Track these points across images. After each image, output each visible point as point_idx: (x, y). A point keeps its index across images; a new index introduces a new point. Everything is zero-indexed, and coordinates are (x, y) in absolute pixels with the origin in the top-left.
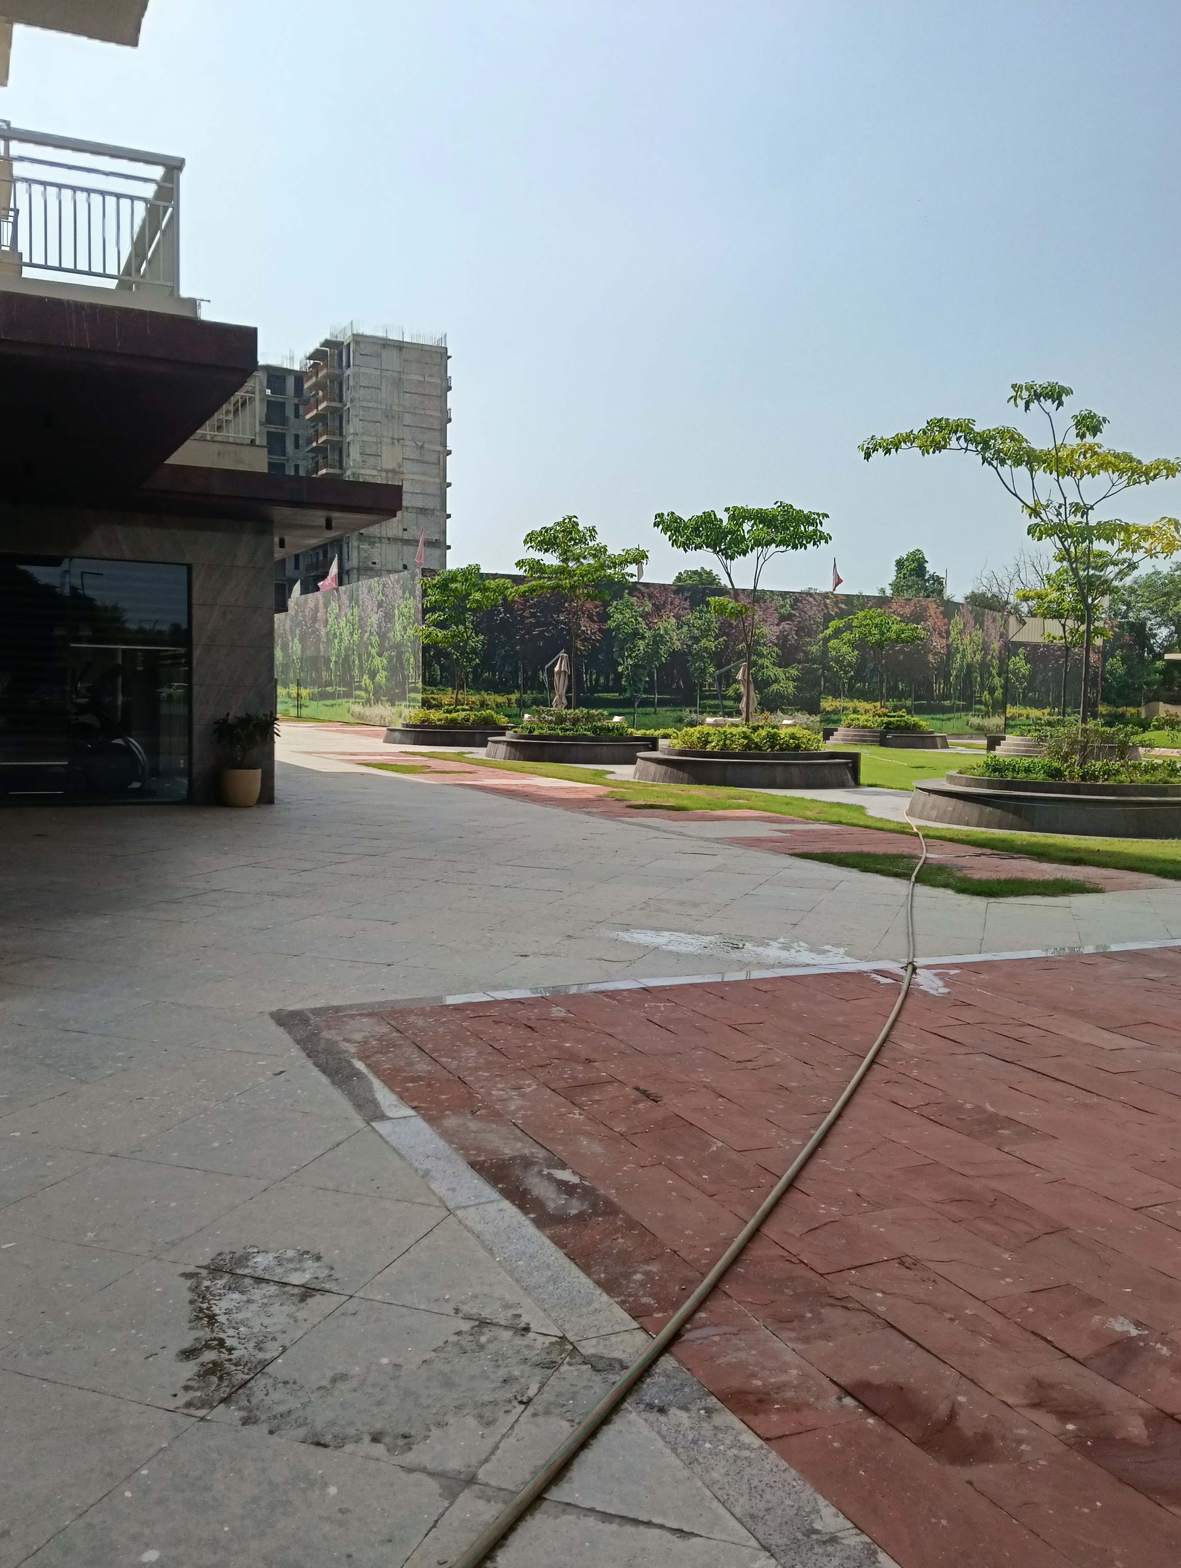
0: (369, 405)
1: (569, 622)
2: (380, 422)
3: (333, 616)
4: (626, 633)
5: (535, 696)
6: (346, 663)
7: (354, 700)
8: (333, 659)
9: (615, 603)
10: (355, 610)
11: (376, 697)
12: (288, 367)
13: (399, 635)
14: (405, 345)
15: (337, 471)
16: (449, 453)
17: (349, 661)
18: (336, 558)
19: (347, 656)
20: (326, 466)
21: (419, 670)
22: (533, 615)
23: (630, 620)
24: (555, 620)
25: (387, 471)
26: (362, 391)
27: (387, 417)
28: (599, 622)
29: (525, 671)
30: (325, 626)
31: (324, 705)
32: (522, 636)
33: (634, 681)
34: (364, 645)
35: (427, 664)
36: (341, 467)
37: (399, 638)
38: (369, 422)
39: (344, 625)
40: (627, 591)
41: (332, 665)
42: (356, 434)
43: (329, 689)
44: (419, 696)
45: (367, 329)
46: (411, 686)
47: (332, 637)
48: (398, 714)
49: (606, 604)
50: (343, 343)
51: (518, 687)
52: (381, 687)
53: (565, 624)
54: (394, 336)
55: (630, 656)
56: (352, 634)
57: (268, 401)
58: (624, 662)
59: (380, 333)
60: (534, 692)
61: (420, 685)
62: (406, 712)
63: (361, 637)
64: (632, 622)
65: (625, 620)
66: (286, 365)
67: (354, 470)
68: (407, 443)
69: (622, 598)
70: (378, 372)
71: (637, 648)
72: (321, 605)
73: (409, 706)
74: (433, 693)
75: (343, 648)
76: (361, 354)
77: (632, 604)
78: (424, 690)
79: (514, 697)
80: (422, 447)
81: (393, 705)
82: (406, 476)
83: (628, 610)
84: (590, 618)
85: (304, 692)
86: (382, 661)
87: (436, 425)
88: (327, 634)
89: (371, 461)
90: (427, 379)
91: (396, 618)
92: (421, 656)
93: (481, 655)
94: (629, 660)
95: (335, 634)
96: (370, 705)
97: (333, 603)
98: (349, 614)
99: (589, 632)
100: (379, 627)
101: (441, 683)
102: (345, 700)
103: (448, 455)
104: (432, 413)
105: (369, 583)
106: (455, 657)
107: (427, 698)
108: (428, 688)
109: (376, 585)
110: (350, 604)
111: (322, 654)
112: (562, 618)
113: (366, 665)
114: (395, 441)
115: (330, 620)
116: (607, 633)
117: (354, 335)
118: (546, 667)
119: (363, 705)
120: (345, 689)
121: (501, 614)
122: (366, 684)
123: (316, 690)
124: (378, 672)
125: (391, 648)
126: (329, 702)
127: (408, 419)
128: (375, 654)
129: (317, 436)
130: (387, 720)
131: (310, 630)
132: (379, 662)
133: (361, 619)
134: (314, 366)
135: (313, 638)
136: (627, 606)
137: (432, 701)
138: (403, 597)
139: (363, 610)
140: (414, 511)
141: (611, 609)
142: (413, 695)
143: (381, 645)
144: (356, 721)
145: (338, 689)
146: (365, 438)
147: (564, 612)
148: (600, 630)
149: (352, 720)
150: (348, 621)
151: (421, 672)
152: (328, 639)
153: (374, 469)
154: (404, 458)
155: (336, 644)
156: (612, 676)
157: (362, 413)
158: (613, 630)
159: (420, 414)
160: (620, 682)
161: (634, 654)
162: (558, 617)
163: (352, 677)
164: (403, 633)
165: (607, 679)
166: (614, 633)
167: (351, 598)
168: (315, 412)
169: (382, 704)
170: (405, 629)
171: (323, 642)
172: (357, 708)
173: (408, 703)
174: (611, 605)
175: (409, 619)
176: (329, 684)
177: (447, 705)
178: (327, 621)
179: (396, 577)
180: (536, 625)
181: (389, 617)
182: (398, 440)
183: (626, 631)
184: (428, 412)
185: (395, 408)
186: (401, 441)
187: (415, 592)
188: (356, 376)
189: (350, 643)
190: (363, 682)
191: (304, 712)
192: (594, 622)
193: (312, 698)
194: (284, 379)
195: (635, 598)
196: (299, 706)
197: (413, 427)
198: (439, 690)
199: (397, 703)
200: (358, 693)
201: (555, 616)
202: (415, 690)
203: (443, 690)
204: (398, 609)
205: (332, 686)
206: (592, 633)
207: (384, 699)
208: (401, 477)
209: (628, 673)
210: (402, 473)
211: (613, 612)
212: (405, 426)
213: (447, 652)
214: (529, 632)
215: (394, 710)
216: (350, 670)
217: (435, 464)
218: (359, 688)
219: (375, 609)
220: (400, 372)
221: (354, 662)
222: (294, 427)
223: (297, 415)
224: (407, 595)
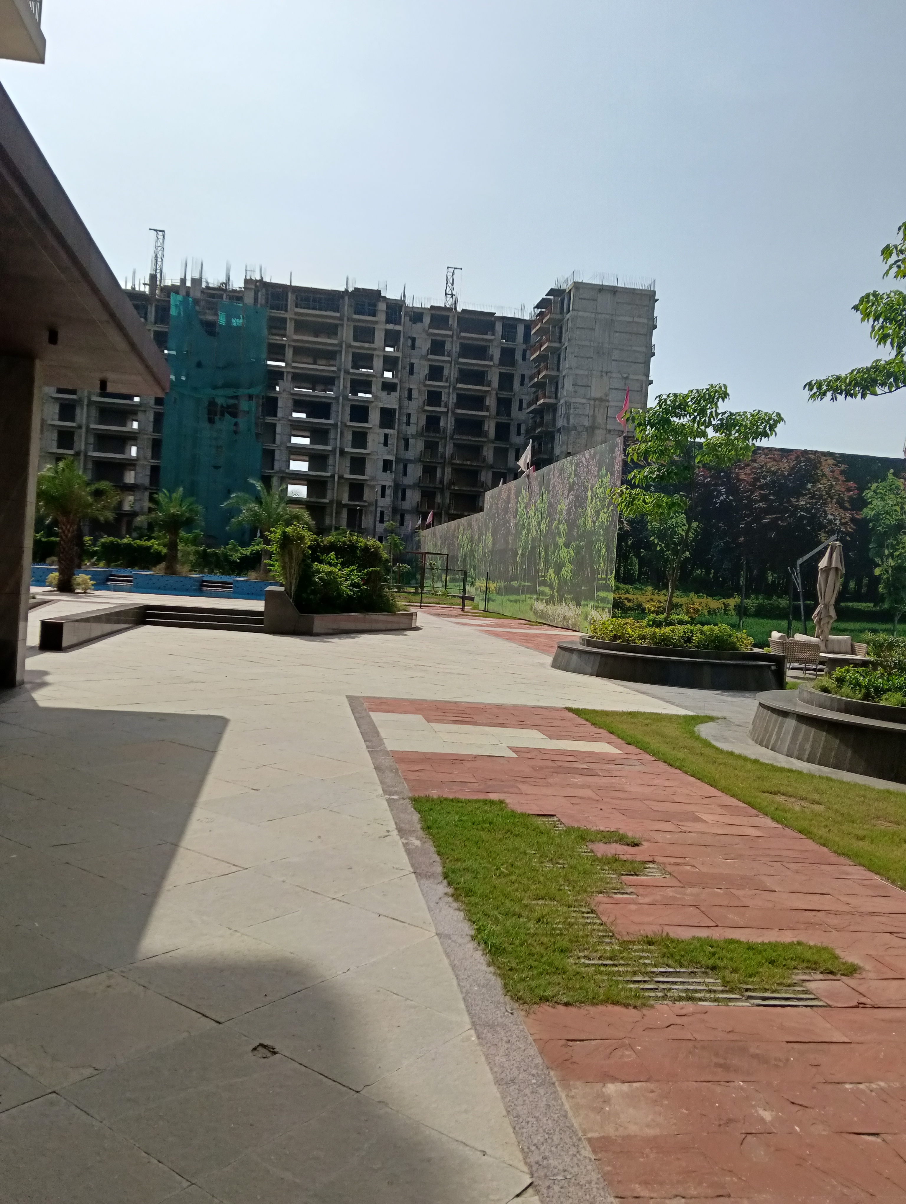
0: (583, 343)
1: (812, 508)
2: (592, 358)
3: (523, 506)
4: (887, 525)
5: (761, 601)
6: (531, 555)
7: (537, 596)
8: (520, 551)
9: (875, 485)
10: (545, 496)
11: (559, 595)
12: (520, 317)
13: (590, 522)
14: (619, 290)
15: (552, 401)
16: (651, 382)
17: (535, 553)
18: (530, 445)
19: (534, 548)
20: (544, 397)
21: (611, 563)
22: (764, 498)
23: (894, 508)
24: (792, 506)
25: (595, 400)
26: (578, 332)
27: (598, 353)
28: (852, 510)
29: (749, 570)
30: (515, 517)
31: (509, 600)
32: (748, 524)
33: (896, 589)
34: (551, 534)
35: (622, 556)
36: (556, 398)
37: (590, 524)
38: (583, 357)
39: (533, 514)
40: (892, 471)
41: (518, 558)
42: (570, 368)
43: (514, 583)
44: (611, 596)
45: (586, 279)
46: (600, 582)
47: (521, 527)
48: (583, 616)
49: (862, 488)
50: (565, 290)
51: (737, 589)
52: (565, 582)
53: (807, 510)
54: (609, 282)
55: (891, 555)
56: (539, 524)
57: (502, 347)
58: (883, 563)
59: (597, 281)
60: (760, 597)
61: (612, 582)
62: (594, 614)
63: (549, 526)
64: (896, 511)
65: (887, 508)
66: (519, 316)
67: (567, 399)
68: (614, 375)
69: (884, 479)
70: (593, 315)
71: (901, 545)
72: (513, 495)
73: (597, 607)
74: (627, 592)
75: (529, 539)
76: (580, 299)
77: (898, 488)
78: (618, 588)
79: (732, 602)
80: (627, 378)
81: (578, 604)
82: (612, 404)
83: (892, 496)
84: (841, 504)
85: (492, 586)
86: (568, 552)
87: (641, 359)
88: (516, 525)
89: (582, 391)
90: (636, 319)
91: (589, 501)
92: (615, 545)
93: (691, 545)
94: (890, 560)
95: (523, 524)
96: (554, 604)
97: (524, 492)
98: (538, 502)
99: (838, 522)
100: (569, 513)
101: (639, 580)
102: (528, 596)
103: (650, 384)
104: (638, 349)
105: (561, 464)
106: (658, 548)
107: (620, 598)
108: (621, 586)
109: (569, 465)
110: (540, 490)
111: (510, 546)
112: (802, 503)
113: (552, 558)
114: (604, 373)
115: (519, 510)
116: (861, 525)
117: (575, 283)
118: (800, 562)
119: (546, 602)
120: (529, 584)
121: (722, 495)
122: (550, 579)
123: (503, 584)
124: (564, 565)
125: (581, 537)
126: (513, 597)
127: (616, 355)
128: (562, 544)
129: (539, 373)
130: (570, 622)
131: (502, 522)
132: (565, 554)
133: (550, 505)
134: (541, 314)
135: (504, 530)
136: (890, 490)
137: (626, 602)
138: (599, 475)
139: (553, 495)
140: (617, 433)
141: (868, 494)
142: (602, 594)
143: (569, 534)
144: (538, 621)
145: (523, 583)
146: (578, 372)
147: (805, 495)
148: (853, 520)
149: (533, 618)
150: (536, 509)
151: (614, 565)
152: (517, 530)
153: (584, 398)
154: (611, 389)
155: (524, 535)
156: (865, 581)
157: (577, 350)
158: (870, 521)
159: (628, 351)
160: (877, 588)
161: (897, 553)
162: (798, 501)
163: (537, 571)
164: (595, 519)
165: (859, 583)
166: (871, 525)
167: (542, 484)
168: (538, 353)
169: (566, 603)
170: (598, 513)
171: (512, 534)
172: (540, 606)
173: (596, 604)
174: (869, 488)
175: (604, 501)
176: (515, 579)
177: (653, 612)
178: (517, 510)
179: (592, 453)
180: (766, 511)
181: (580, 502)
182: (607, 373)
183: (887, 522)
184: (634, 348)
185: (606, 345)
186: (609, 374)
187: (613, 466)
188: (574, 318)
189: (537, 534)
190: (548, 577)
191: (491, 606)
192: (845, 509)
193: (499, 592)
194: (515, 327)
195: (902, 480)
196: (487, 600)
197: (619, 361)
198: (636, 588)
199: (582, 603)
200: (542, 588)
201: (793, 500)
202: (606, 588)
203: (641, 589)
204: (592, 490)
205: (517, 581)
206: (842, 524)
207: (569, 597)
208: (607, 404)
209: (888, 578)
210: (608, 401)
211: (871, 497)
212: (613, 360)
213: (648, 541)
214: (757, 520)
215: (580, 610)
216: (537, 563)
217: (638, 391)
218: (544, 583)
219: (566, 493)
220: (612, 315)
221: (540, 554)
222: (522, 368)
223: (524, 359)
224: (603, 471)
